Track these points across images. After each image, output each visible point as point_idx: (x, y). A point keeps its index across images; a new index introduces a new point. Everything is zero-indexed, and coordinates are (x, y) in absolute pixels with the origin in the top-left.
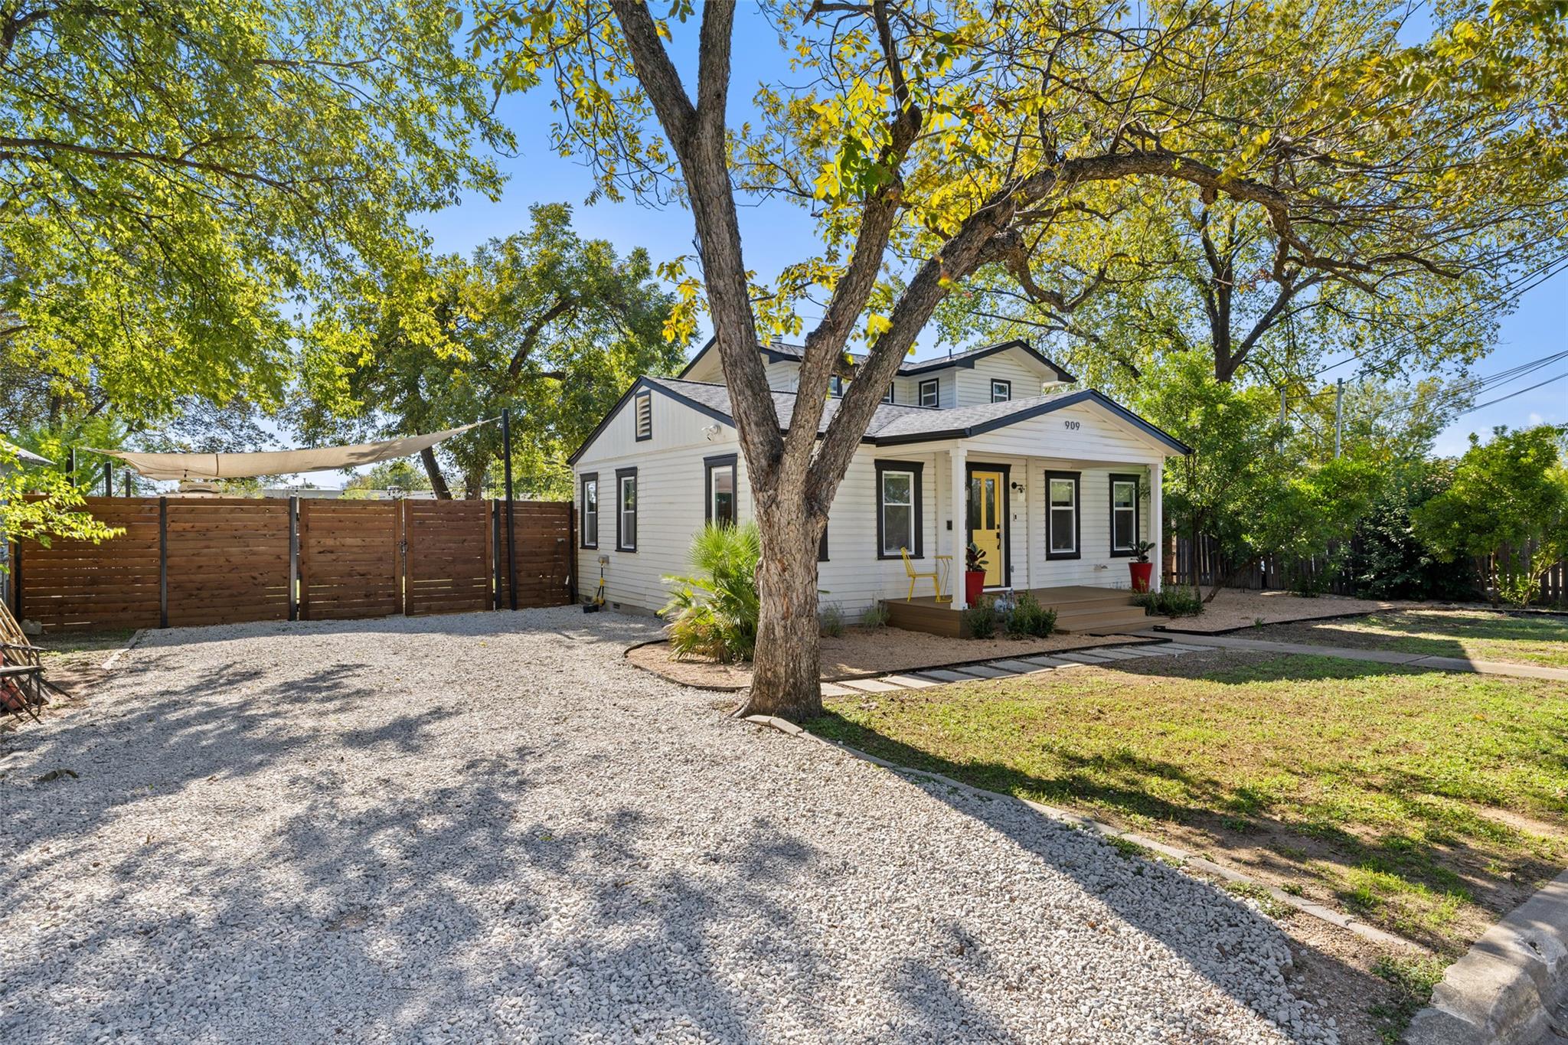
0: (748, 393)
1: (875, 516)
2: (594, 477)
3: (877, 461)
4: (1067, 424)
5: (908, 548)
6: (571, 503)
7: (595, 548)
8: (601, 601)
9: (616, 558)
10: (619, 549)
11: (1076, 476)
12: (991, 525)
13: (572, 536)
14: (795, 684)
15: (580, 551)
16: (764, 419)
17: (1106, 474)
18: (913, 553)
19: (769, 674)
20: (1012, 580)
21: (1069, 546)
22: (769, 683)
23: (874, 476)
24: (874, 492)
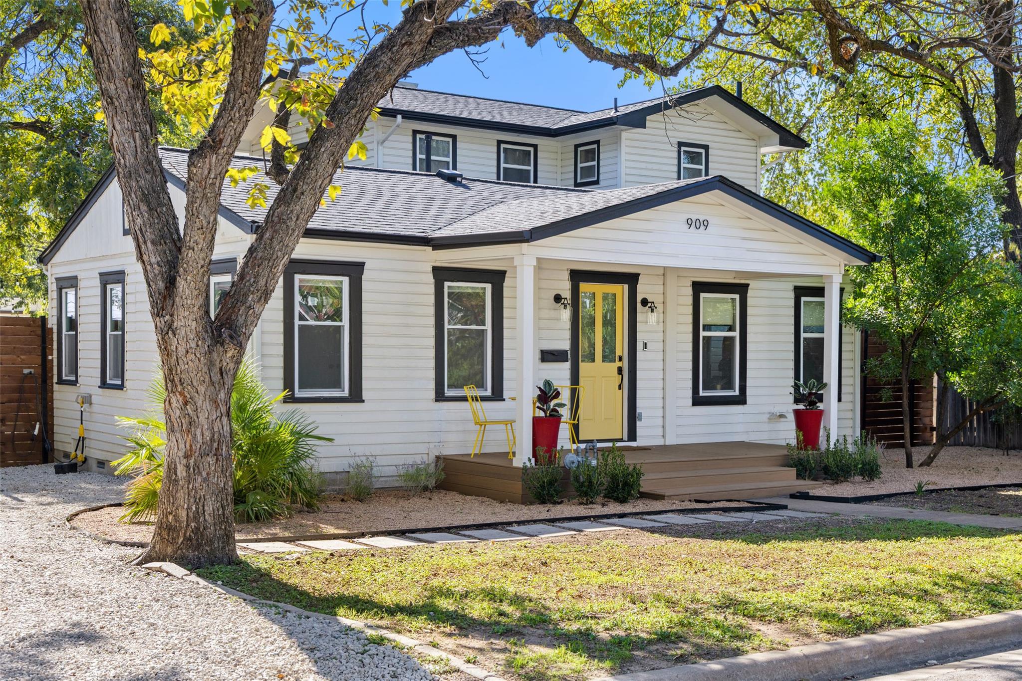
0: (144, 208)
1: (432, 342)
2: (71, 282)
3: (435, 269)
4: (689, 223)
5: (481, 385)
6: (44, 319)
7: (74, 383)
8: (81, 458)
9: (101, 397)
10: (104, 385)
11: (741, 289)
12: (608, 357)
13: (45, 365)
14: (197, 528)
15: (56, 387)
16: (162, 237)
17: (790, 287)
18: (489, 393)
19: (170, 518)
20: (639, 432)
21: (729, 386)
22: (170, 528)
23: (431, 289)
24: (431, 310)
